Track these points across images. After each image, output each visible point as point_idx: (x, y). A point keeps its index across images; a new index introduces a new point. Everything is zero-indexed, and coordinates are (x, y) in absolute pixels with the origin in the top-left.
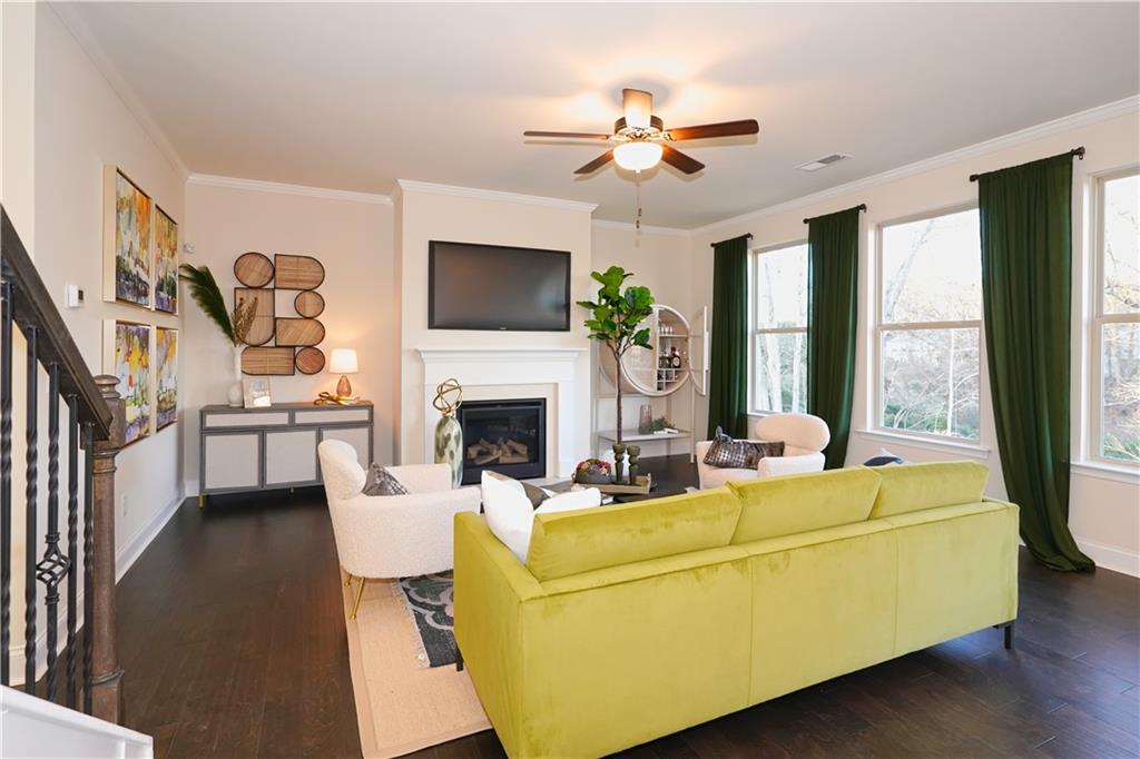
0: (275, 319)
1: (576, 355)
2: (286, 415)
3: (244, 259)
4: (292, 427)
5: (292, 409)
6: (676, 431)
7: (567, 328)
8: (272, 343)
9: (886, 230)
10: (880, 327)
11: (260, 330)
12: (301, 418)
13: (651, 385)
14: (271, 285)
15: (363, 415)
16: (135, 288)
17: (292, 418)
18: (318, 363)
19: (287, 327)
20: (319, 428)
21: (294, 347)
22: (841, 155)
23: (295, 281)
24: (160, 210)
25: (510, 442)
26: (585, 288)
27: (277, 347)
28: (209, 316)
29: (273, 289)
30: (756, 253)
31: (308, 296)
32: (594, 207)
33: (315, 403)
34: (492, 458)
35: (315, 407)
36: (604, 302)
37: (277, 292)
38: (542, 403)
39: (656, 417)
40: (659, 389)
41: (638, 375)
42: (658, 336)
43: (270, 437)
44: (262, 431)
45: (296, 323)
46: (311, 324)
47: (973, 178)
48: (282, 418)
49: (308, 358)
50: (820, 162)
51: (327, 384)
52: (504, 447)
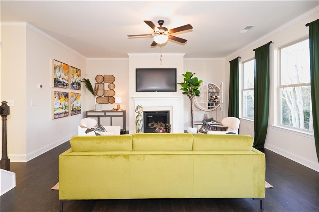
0: (104, 90)
1: (178, 98)
2: (104, 113)
3: (98, 76)
4: (105, 116)
5: (105, 112)
6: (215, 122)
7: (176, 91)
8: (103, 96)
9: (282, 50)
10: (280, 86)
11: (100, 93)
12: (107, 114)
13: (205, 108)
14: (103, 82)
15: (121, 114)
16: (62, 84)
17: (105, 114)
18: (114, 101)
19: (107, 92)
20: (111, 116)
21: (108, 97)
22: (251, 25)
23: (109, 81)
24: (73, 67)
25: (161, 123)
26: (180, 79)
27: (104, 97)
28: (88, 90)
29: (104, 83)
30: (243, 63)
31: (112, 84)
32: (184, 54)
33: (112, 110)
34: (154, 127)
35: (112, 111)
36: (186, 82)
37: (105, 84)
38: (168, 112)
39: (209, 118)
40: (208, 109)
41: (202, 105)
42: (208, 92)
43: (100, 118)
44: (99, 117)
45: (109, 91)
46: (112, 91)
47: (307, 25)
48: (103, 114)
49: (111, 99)
50: (244, 29)
51: (114, 106)
52: (159, 124)
